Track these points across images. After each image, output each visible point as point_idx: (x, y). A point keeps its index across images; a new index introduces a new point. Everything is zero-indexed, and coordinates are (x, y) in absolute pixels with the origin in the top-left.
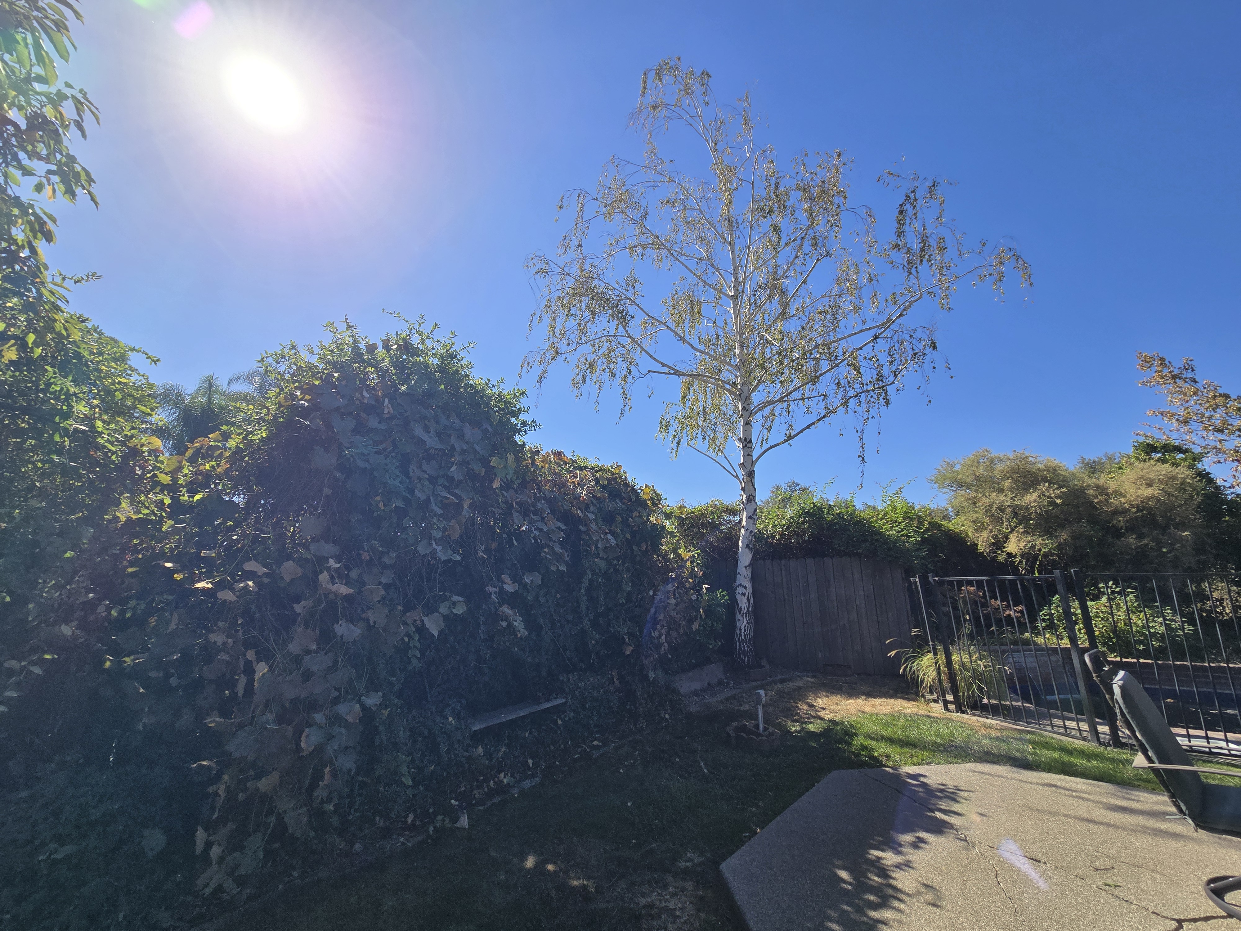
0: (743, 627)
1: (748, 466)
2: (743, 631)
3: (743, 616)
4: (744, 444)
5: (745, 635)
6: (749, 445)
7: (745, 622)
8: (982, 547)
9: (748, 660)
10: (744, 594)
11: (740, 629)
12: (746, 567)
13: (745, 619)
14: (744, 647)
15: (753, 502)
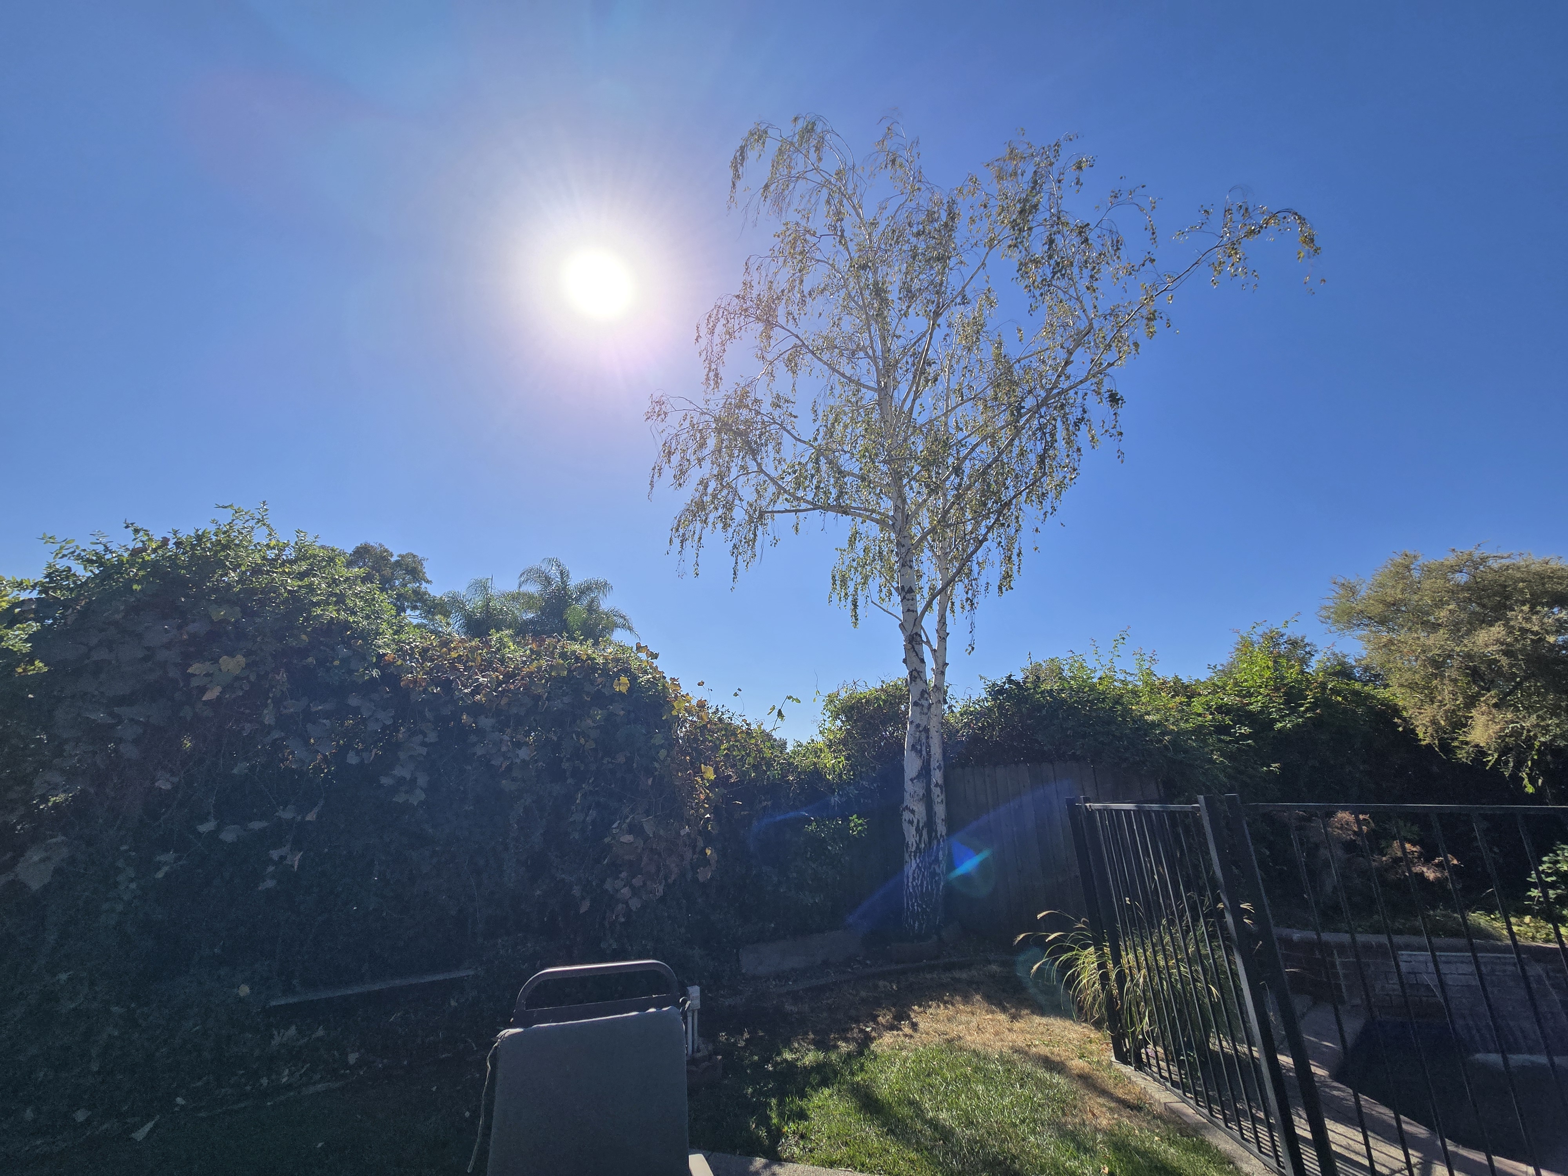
0: (910, 874)
1: (910, 627)
2: (910, 880)
3: (910, 856)
4: (902, 596)
5: (913, 888)
6: (908, 596)
7: (914, 865)
8: (1425, 735)
9: (920, 925)
10: (911, 822)
11: (908, 878)
12: (912, 780)
13: (913, 861)
14: (913, 906)
15: (918, 680)
